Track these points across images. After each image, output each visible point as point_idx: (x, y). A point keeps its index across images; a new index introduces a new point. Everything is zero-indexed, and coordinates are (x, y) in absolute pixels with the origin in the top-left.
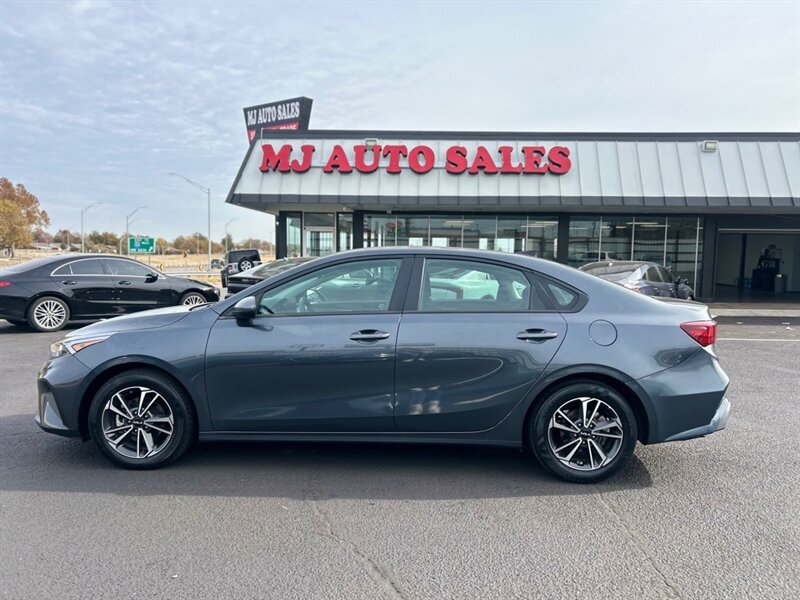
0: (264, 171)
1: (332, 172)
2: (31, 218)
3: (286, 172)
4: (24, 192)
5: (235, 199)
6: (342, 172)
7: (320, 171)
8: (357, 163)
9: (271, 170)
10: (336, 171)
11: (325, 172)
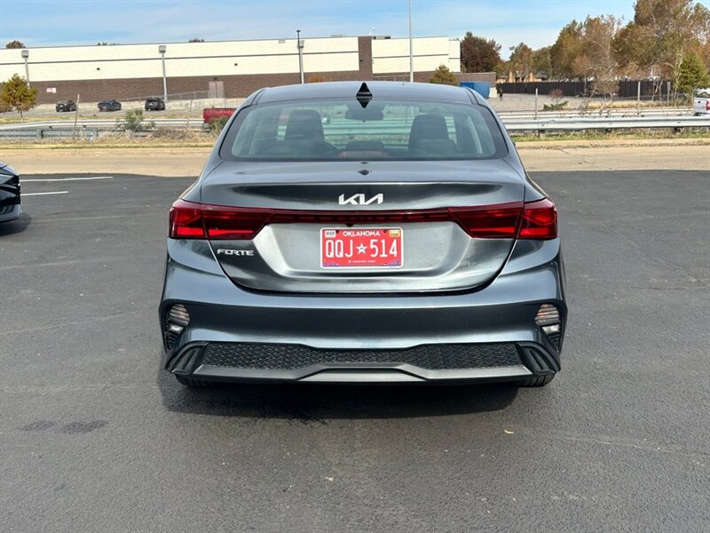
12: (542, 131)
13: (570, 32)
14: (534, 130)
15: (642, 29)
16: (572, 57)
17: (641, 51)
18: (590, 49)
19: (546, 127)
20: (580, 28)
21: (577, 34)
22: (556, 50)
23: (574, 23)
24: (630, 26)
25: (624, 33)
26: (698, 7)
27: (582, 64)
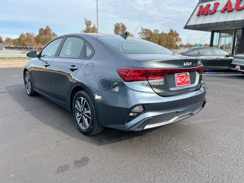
0: (198, 15)
1: (224, 12)
2: (177, 40)
3: (206, 15)
4: (176, 33)
5: (186, 27)
6: (229, 11)
7: (220, 12)
8: (236, 7)
9: (200, 15)
10: (226, 11)
11: (221, 12)
12: (20, 57)
13: (22, 35)
14: (18, 57)
15: (42, 36)
16: (24, 41)
17: (42, 41)
18: (28, 40)
19: (20, 56)
20: (25, 35)
21: (24, 36)
22: (19, 40)
23: (23, 34)
24: (38, 35)
25: (37, 37)
26: (53, 33)
27: (27, 43)
